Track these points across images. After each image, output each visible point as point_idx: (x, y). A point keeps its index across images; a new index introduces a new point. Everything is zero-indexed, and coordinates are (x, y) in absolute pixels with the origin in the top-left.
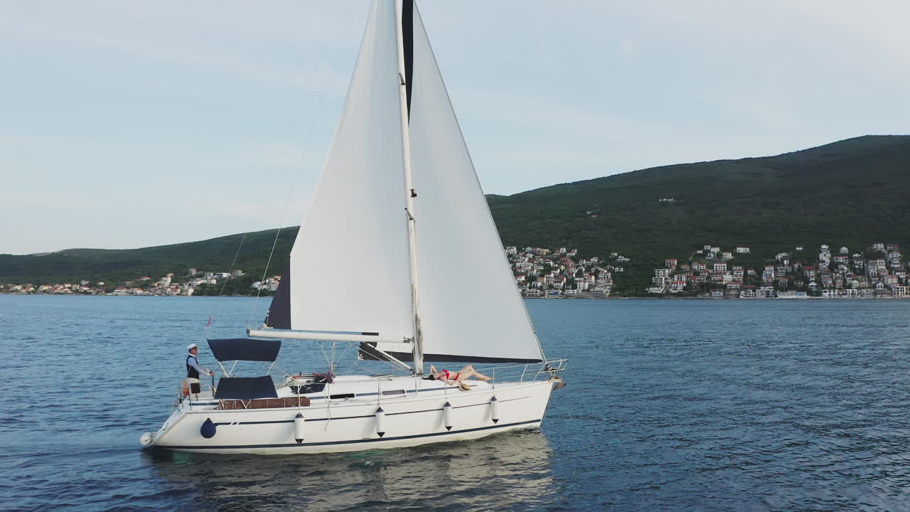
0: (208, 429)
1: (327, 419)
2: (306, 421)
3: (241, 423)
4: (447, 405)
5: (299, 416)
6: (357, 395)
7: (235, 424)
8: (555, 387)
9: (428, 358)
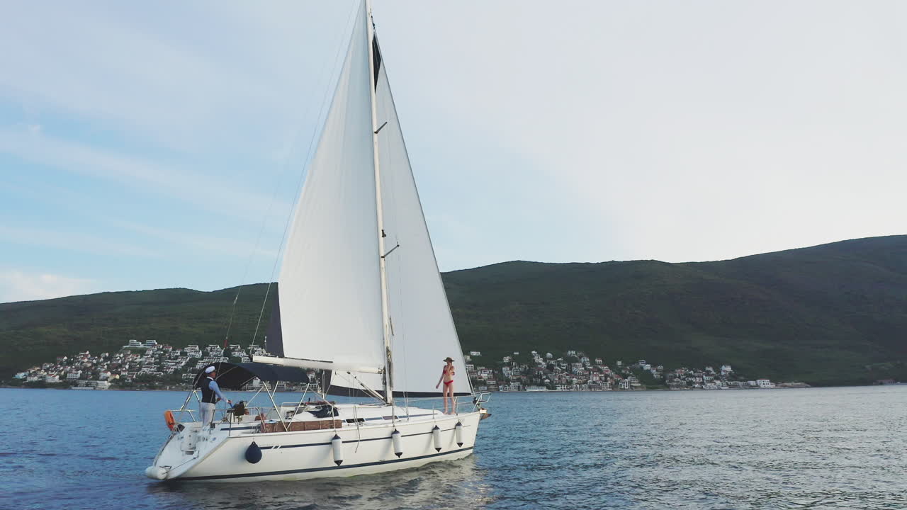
0: (253, 454)
1: (357, 441)
2: (343, 442)
3: (282, 447)
4: (436, 428)
5: (336, 437)
6: (367, 419)
7: (276, 447)
8: (483, 417)
9: (396, 394)
